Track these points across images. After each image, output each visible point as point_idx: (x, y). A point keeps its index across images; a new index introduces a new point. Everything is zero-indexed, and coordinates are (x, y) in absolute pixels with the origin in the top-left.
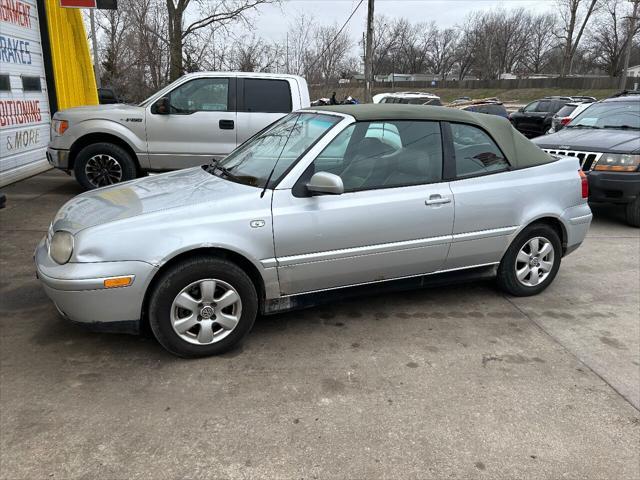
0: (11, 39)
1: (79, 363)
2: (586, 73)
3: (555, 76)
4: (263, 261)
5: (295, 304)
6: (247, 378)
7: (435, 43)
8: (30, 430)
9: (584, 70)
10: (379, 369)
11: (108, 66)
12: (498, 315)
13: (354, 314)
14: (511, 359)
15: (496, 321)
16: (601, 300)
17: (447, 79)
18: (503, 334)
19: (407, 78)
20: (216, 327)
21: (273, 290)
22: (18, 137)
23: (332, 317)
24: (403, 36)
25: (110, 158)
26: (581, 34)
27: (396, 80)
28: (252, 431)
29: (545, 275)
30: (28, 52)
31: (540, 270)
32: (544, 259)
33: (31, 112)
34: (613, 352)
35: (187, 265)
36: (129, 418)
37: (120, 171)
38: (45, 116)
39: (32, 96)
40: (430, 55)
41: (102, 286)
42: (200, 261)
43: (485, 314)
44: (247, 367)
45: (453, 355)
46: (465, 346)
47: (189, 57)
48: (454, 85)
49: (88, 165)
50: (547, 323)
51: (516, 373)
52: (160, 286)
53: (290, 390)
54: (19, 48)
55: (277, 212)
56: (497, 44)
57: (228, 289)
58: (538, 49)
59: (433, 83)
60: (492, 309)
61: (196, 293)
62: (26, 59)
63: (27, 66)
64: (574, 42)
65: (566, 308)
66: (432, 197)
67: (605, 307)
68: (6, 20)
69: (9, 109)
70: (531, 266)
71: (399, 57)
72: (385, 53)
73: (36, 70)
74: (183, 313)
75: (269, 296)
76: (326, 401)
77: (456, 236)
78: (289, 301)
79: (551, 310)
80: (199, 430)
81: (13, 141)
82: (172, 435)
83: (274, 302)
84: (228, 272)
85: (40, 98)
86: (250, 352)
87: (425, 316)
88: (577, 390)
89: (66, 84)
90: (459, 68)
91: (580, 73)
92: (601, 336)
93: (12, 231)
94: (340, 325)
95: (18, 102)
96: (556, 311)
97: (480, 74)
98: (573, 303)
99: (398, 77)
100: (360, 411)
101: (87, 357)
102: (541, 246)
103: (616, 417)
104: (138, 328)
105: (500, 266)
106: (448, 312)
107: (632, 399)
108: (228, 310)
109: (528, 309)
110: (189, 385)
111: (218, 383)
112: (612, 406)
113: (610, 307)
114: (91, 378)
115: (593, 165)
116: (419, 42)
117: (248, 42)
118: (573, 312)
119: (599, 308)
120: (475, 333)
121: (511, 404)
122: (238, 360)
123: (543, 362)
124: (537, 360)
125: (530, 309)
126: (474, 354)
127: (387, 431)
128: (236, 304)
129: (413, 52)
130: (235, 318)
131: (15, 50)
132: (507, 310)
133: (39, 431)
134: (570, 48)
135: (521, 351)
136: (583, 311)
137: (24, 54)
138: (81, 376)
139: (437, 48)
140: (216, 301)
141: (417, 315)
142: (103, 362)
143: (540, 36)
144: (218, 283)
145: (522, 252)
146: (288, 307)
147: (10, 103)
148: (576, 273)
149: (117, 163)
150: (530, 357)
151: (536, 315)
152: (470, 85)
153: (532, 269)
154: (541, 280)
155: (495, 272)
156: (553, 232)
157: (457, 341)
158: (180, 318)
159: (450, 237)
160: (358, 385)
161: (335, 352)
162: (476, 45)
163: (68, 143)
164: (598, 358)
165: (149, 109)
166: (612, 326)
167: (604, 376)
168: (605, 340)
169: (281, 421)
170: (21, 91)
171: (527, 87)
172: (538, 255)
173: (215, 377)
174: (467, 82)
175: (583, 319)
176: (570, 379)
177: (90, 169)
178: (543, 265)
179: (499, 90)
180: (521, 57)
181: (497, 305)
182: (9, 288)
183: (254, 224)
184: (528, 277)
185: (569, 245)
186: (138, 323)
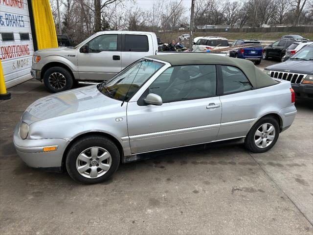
0: (14, 15)
1: (34, 185)
2: (307, 24)
3: (290, 26)
4: (122, 138)
5: (139, 158)
6: (112, 197)
7: (228, 9)
8: (6, 222)
9: (306, 23)
10: (178, 194)
11: (65, 23)
12: (244, 164)
13: (170, 162)
14: (247, 190)
15: (242, 167)
16: (299, 156)
17: (234, 28)
18: (244, 175)
19: (213, 27)
20: (99, 170)
21: (127, 152)
22: (18, 63)
23: (159, 163)
24: (212, 6)
25: (60, 74)
26: (304, 3)
27: (208, 28)
28: (111, 227)
29: (270, 142)
30: (22, 21)
31: (267, 140)
32: (270, 134)
33: (25, 50)
34: (301, 187)
35: (84, 140)
36: (53, 217)
37: (65, 81)
38: (32, 52)
39: (25, 43)
40: (226, 15)
41: (42, 151)
42: (90, 138)
43: (237, 163)
44: (113, 190)
45: (217, 186)
46: (224, 181)
47: (104, 19)
48: (238, 30)
49: (50, 78)
50: (269, 169)
51: (248, 198)
52: (71, 151)
53: (133, 204)
54: (18, 19)
55: (129, 113)
56: (260, 9)
57: (105, 151)
58: (282, 12)
59: (227, 30)
60: (241, 161)
61: (88, 154)
62: (22, 24)
63: (22, 28)
64: (301, 8)
65: (280, 161)
66: (210, 104)
67: (300, 160)
68: (11, 6)
69: (13, 50)
70: (262, 138)
71: (209, 16)
72: (203, 14)
73: (27, 29)
74: (83, 163)
75: (125, 154)
76: (149, 211)
77: (222, 124)
78: (136, 156)
79: (271, 161)
80: (85, 225)
81: (16, 65)
82: (72, 227)
83: (128, 157)
84: (105, 143)
85: (29, 43)
86: (116, 182)
87: (206, 163)
88: (279, 209)
89: (42, 35)
90: (240, 22)
91: (303, 24)
92: (296, 177)
93: (12, 112)
94: (162, 167)
95: (18, 46)
96: (275, 162)
97: (251, 25)
98: (284, 157)
99: (209, 26)
100: (166, 217)
101: (37, 182)
102: (268, 127)
103: (297, 226)
104: (60, 170)
105: (246, 138)
106: (218, 161)
107: (308, 216)
108: (105, 162)
109: (260, 160)
110: (84, 200)
111: (98, 199)
112: (296, 219)
113: (303, 160)
114: (38, 194)
115: (302, 80)
116: (220, 9)
117: (133, 10)
118: (283, 163)
119: (297, 161)
120: (230, 174)
121: (244, 216)
122: (110, 186)
123: (263, 192)
124: (260, 191)
125: (261, 160)
126: (228, 186)
127: (178, 230)
128: (109, 158)
129: (217, 14)
130: (108, 165)
131: (16, 20)
132: (249, 161)
133: (10, 222)
134: (298, 11)
135: (253, 185)
136: (289, 162)
137: (21, 22)
138: (34, 193)
139: (229, 11)
140: (99, 157)
141: (202, 163)
142: (45, 185)
143: (283, 5)
144: (99, 149)
145: (258, 131)
146: (136, 159)
147: (14, 46)
148: (288, 140)
149: (63, 77)
150: (257, 189)
151: (264, 164)
152: (245, 30)
153: (263, 139)
154: (268, 145)
155: (243, 141)
156: (275, 121)
157: (220, 179)
158: (81, 165)
159: (219, 124)
160: (167, 202)
161: (158, 183)
162: (249, 10)
163: (40, 67)
164: (292, 191)
165: (79, 50)
166: (302, 171)
167: (295, 201)
168: (298, 180)
169: (126, 222)
170: (20, 41)
171: (275, 31)
172: (266, 132)
173: (97, 196)
174: (244, 29)
175: (288, 168)
176: (276, 202)
177: (51, 79)
178: (269, 137)
179: (260, 33)
180: (273, 15)
181: (244, 158)
182: (7, 143)
183: (117, 120)
184: (261, 143)
185: (284, 127)
186: (60, 168)
